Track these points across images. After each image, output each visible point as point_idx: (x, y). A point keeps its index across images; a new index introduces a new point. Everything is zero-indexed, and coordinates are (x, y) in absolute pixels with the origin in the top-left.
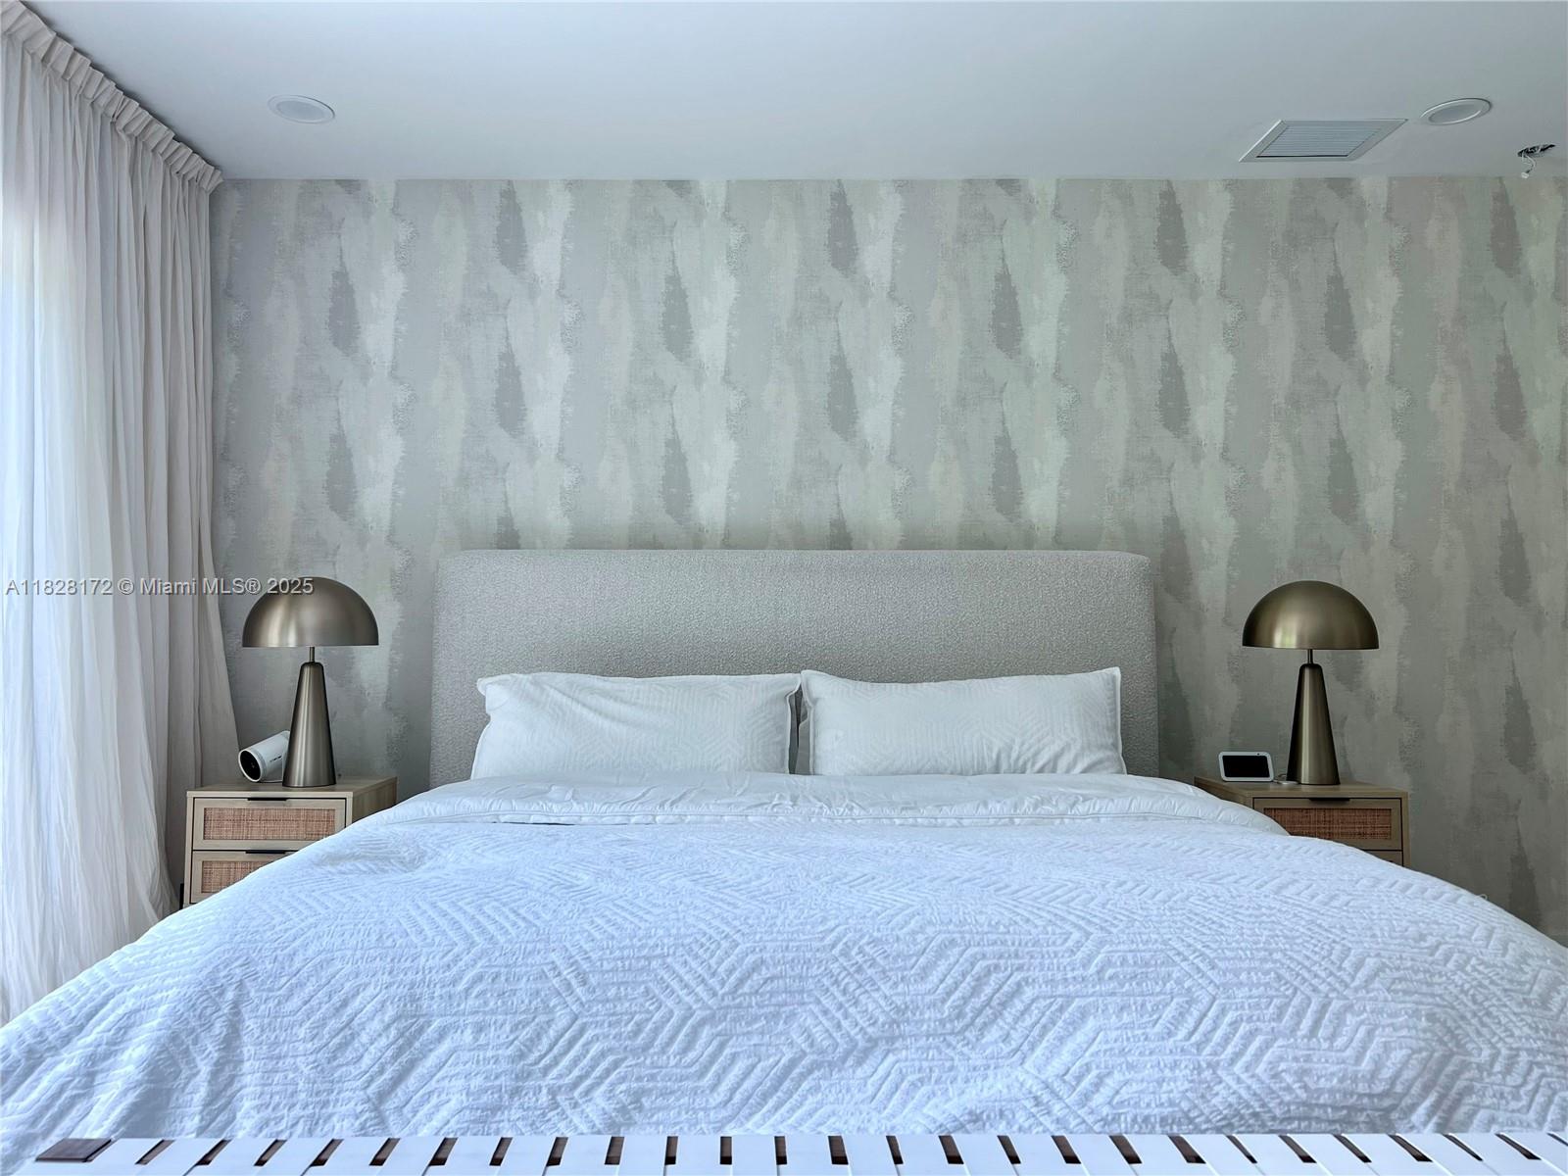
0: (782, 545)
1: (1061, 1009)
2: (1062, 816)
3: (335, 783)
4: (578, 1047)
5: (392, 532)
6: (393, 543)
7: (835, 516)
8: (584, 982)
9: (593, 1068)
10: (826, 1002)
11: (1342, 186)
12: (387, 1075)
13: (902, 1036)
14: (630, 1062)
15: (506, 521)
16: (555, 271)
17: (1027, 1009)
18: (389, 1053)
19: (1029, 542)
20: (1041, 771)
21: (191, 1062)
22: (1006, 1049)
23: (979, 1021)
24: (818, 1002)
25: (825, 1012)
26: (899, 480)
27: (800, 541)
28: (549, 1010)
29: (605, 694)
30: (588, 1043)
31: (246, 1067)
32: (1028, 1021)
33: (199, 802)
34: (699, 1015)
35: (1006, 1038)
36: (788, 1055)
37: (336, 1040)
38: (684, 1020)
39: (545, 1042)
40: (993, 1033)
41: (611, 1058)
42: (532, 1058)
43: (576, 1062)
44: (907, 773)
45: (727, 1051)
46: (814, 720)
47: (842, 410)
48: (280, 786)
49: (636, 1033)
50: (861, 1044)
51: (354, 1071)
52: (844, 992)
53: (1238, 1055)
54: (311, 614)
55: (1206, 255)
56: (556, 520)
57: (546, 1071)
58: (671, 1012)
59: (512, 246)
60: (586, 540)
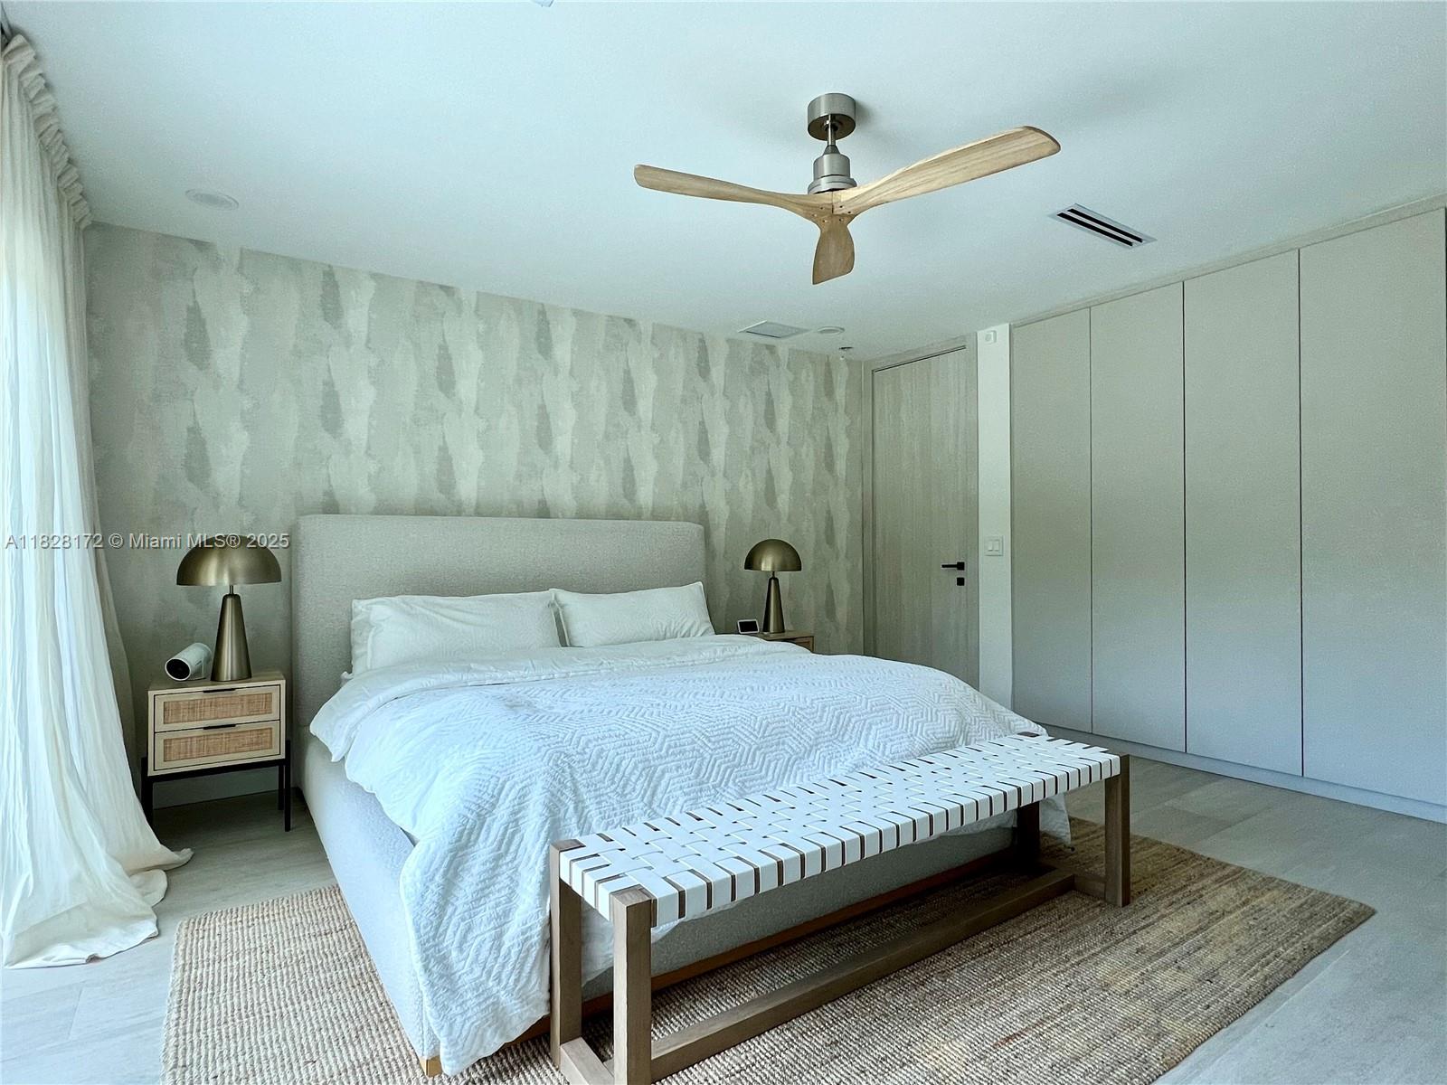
0: (510, 515)
1: (864, 724)
2: (733, 656)
3: (251, 677)
4: (716, 768)
5: (241, 498)
6: (242, 506)
7: (540, 497)
8: (710, 741)
9: (724, 775)
10: (794, 735)
11: (771, 349)
12: (649, 793)
13: (820, 743)
14: (736, 770)
15: (329, 493)
16: (364, 329)
17: (854, 727)
18: (645, 784)
19: (639, 517)
20: (683, 637)
21: (564, 804)
22: (852, 742)
23: (841, 733)
24: (791, 735)
25: (794, 738)
26: (575, 479)
27: (521, 512)
28: (702, 755)
29: (448, 607)
30: (719, 766)
31: (588, 803)
32: (856, 730)
33: (159, 699)
34: (754, 747)
35: (851, 738)
36: (787, 756)
37: (622, 783)
38: (750, 750)
39: (704, 770)
40: (846, 738)
41: (729, 770)
42: (701, 776)
43: (718, 773)
44: (625, 643)
45: (767, 760)
46: (564, 617)
47: (544, 437)
48: (210, 682)
49: (734, 760)
50: (808, 748)
51: (635, 794)
52: (798, 729)
53: (917, 731)
54: (239, 561)
55: (718, 373)
56: (365, 494)
57: (709, 778)
58: (745, 749)
59: (332, 308)
60: (386, 509)
